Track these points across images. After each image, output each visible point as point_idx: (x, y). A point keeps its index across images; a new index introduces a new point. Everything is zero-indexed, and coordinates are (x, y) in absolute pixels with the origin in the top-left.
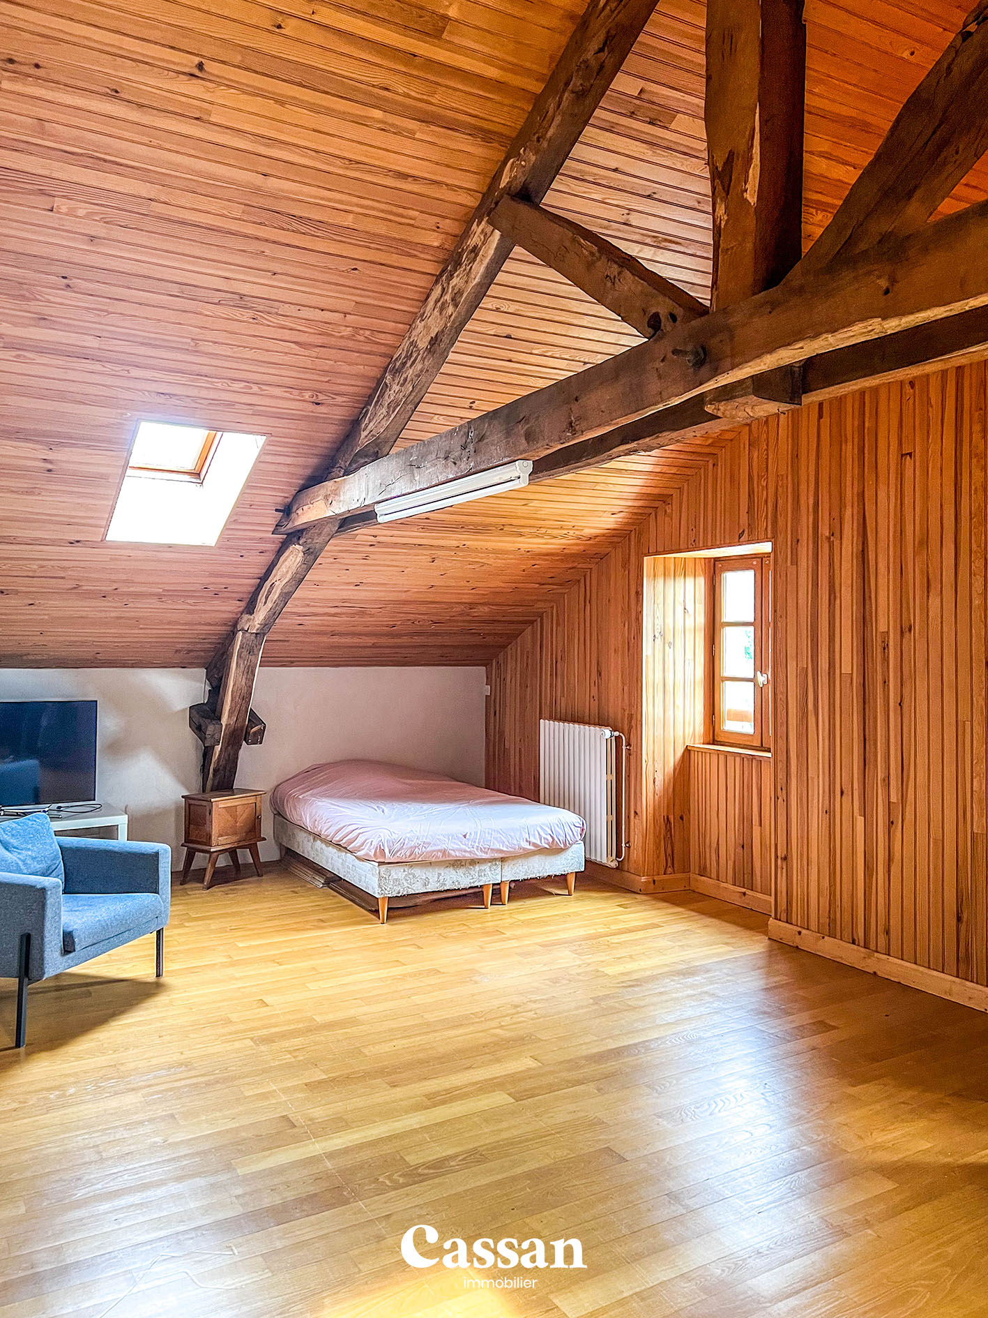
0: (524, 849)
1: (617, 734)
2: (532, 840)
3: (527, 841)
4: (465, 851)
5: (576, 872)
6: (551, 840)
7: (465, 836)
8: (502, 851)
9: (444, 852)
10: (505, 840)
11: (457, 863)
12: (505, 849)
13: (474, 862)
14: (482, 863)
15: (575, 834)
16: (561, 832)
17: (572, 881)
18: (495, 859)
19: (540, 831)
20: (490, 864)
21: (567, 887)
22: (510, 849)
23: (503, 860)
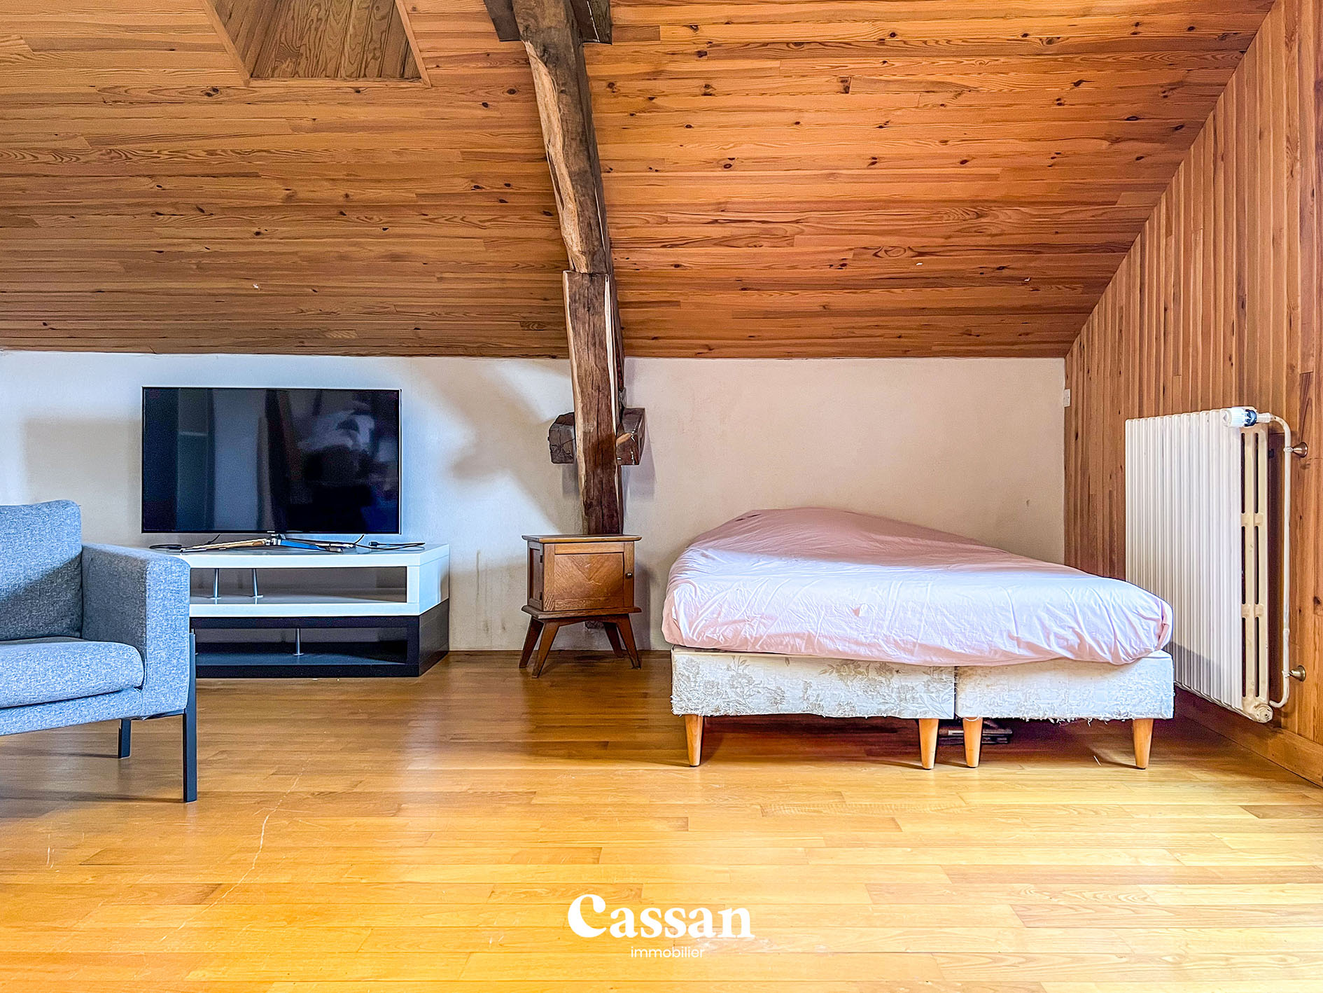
0: (1005, 653)
1: (1265, 418)
2: (1027, 637)
3: (1011, 637)
4: (857, 643)
5: (1155, 720)
6: (1074, 640)
7: (856, 612)
8: (948, 653)
9: (809, 639)
10: (953, 628)
11: (848, 665)
12: (957, 650)
13: (885, 668)
14: (906, 673)
15: (1141, 633)
16: (1103, 627)
17: (1144, 739)
18: (938, 669)
19: (1045, 616)
20: (926, 678)
21: (1132, 752)
22: (968, 651)
23: (958, 672)
